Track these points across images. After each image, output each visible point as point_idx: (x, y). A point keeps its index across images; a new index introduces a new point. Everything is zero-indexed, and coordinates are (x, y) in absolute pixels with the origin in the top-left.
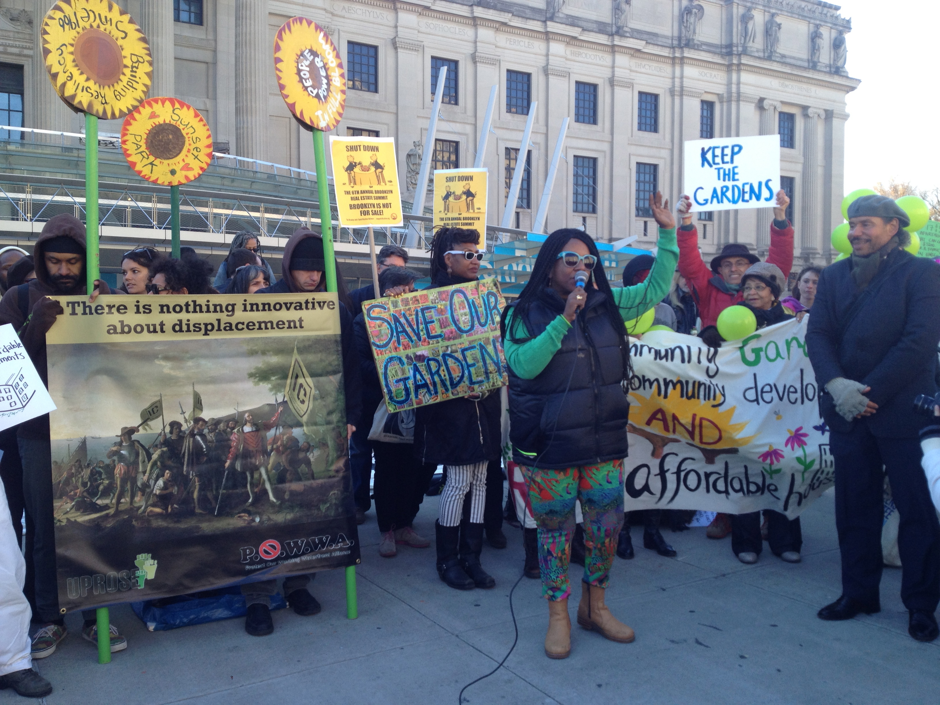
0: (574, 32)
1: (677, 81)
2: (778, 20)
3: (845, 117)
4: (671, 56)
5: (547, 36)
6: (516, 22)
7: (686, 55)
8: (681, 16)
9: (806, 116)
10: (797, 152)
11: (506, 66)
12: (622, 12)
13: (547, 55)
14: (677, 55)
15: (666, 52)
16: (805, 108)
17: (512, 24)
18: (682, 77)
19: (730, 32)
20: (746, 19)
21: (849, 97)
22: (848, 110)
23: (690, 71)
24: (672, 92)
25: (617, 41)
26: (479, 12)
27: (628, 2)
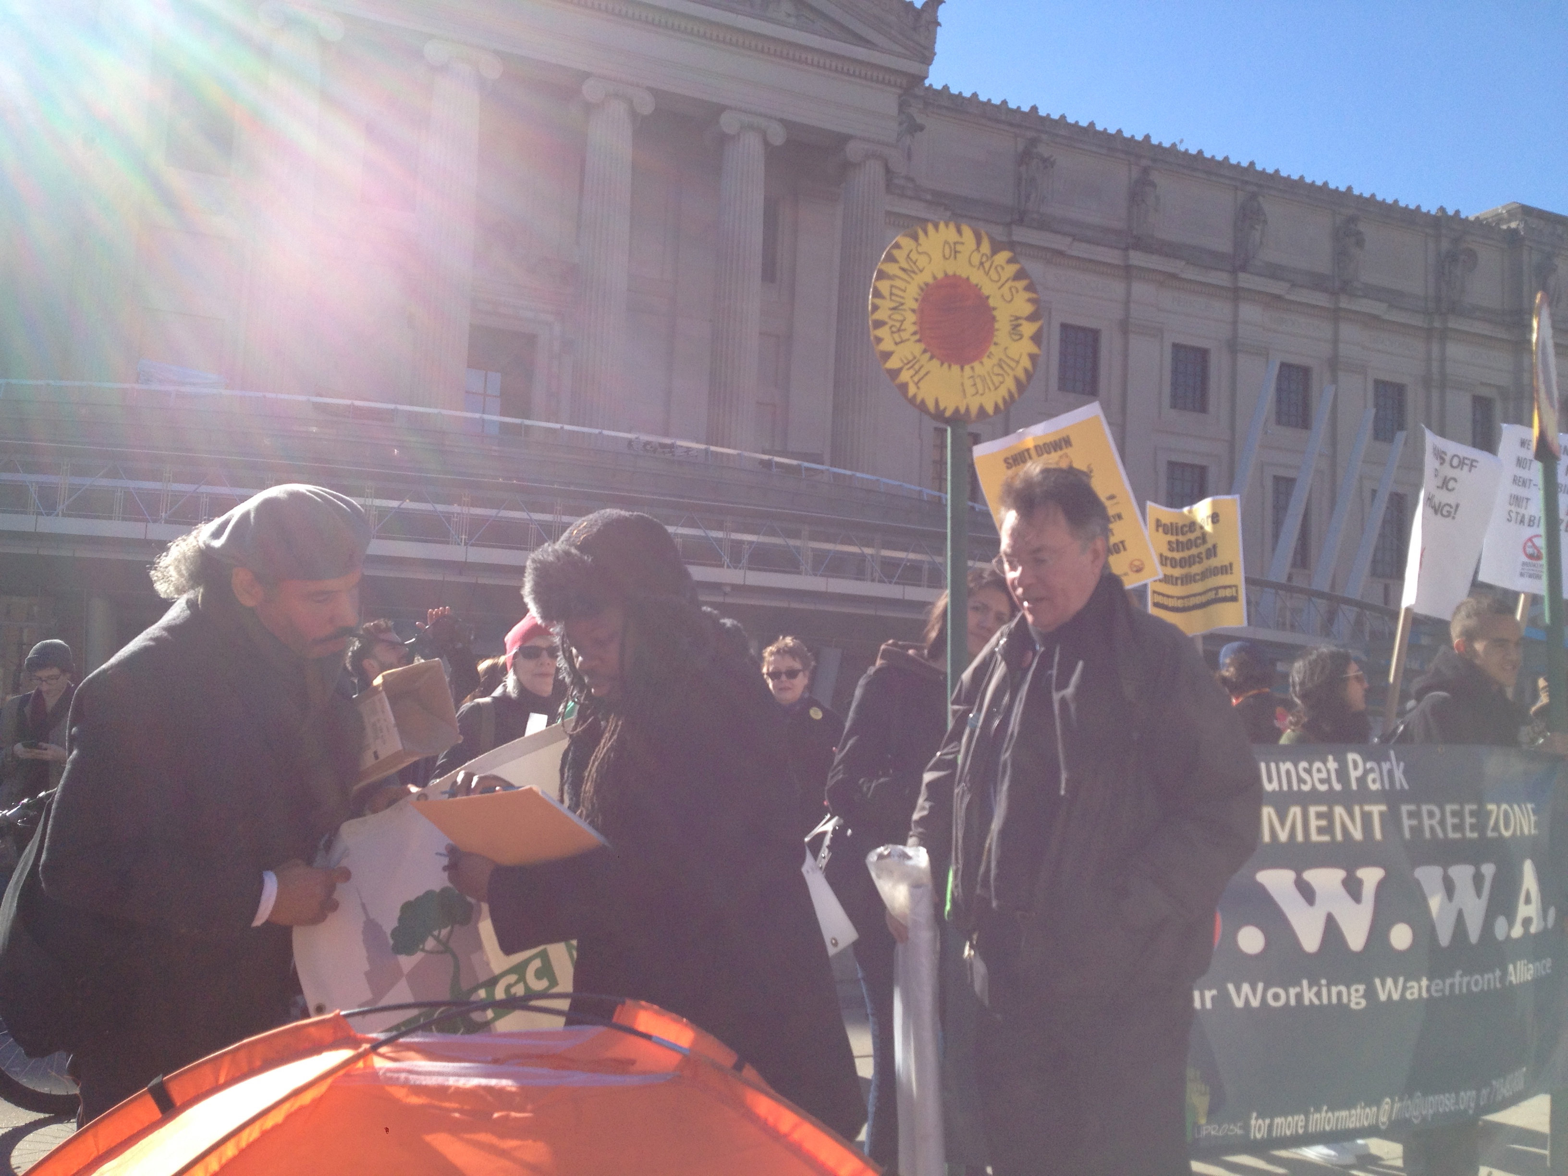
0: (1277, 288)
1: (1435, 365)
4: (1426, 326)
5: (1236, 294)
6: (1191, 274)
7: (1450, 325)
8: (1441, 265)
11: (1171, 338)
12: (1351, 258)
13: (1235, 323)
14: (1437, 324)
15: (1417, 321)
17: (1183, 276)
18: (1443, 360)
19: (1517, 291)
20: (1544, 271)
23: (1455, 350)
24: (1427, 382)
25: (1344, 303)
26: (1137, 258)
27: (1360, 243)
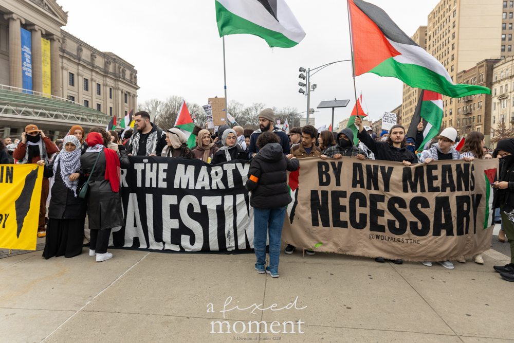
2: (125, 69)
3: (137, 96)
5: (78, 64)
8: (105, 63)
9: (130, 95)
10: (127, 105)
11: (69, 71)
12: (94, 60)
13: (78, 70)
14: (105, 74)
15: (103, 74)
16: (129, 93)
18: (106, 81)
19: (115, 70)
20: (119, 68)
21: (138, 91)
22: (137, 95)
23: (108, 79)
24: (104, 85)
25: (93, 69)
26: (65, 55)
27: (96, 58)
